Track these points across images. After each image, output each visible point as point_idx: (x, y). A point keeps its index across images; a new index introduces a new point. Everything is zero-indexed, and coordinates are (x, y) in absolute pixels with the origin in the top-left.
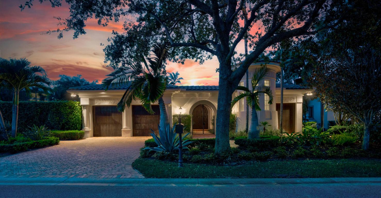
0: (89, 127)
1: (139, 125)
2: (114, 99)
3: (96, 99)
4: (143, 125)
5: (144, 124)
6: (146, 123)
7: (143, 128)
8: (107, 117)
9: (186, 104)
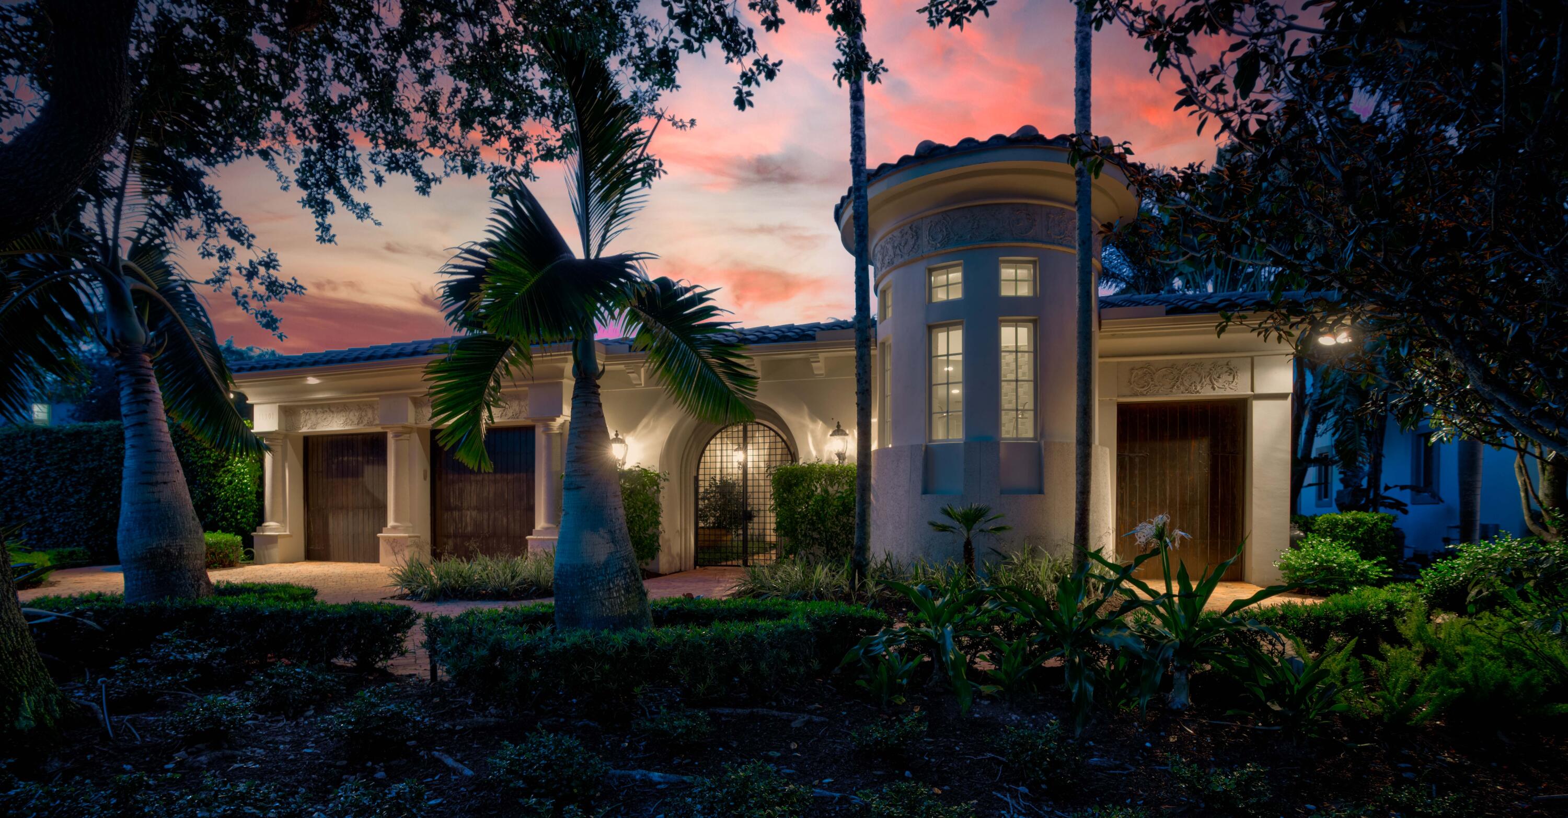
0: (283, 522)
1: (456, 514)
2: (360, 407)
3: (303, 407)
4: (470, 516)
5: (474, 513)
6: (479, 509)
7: (469, 529)
8: (350, 480)
9: (645, 421)
